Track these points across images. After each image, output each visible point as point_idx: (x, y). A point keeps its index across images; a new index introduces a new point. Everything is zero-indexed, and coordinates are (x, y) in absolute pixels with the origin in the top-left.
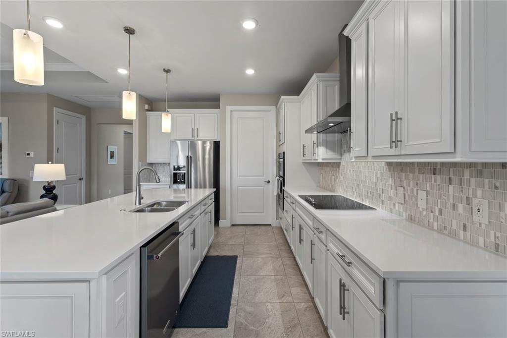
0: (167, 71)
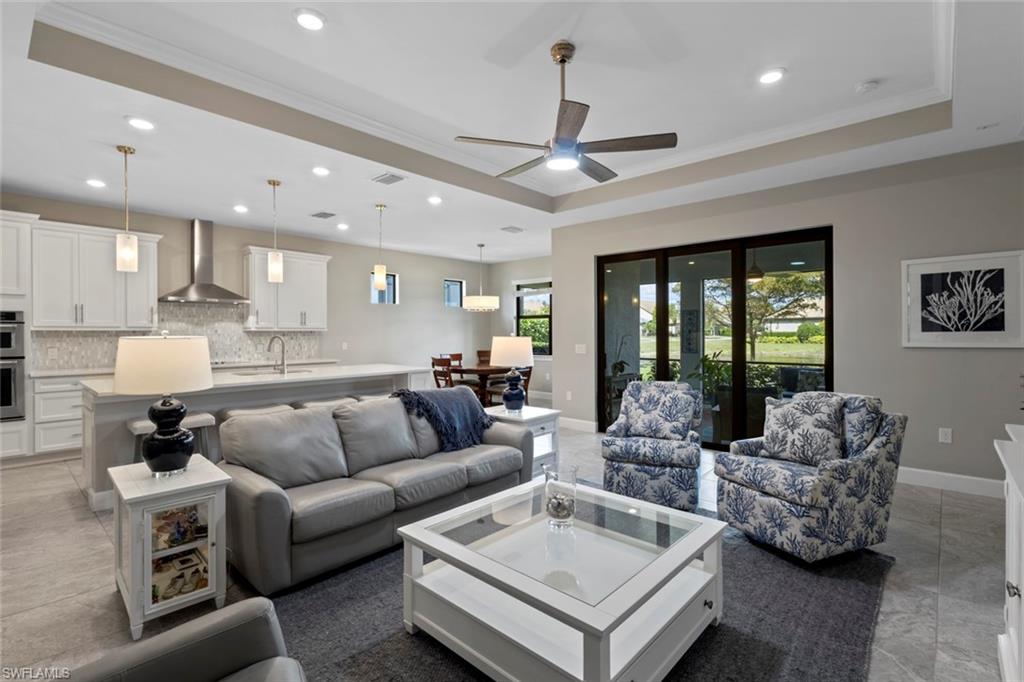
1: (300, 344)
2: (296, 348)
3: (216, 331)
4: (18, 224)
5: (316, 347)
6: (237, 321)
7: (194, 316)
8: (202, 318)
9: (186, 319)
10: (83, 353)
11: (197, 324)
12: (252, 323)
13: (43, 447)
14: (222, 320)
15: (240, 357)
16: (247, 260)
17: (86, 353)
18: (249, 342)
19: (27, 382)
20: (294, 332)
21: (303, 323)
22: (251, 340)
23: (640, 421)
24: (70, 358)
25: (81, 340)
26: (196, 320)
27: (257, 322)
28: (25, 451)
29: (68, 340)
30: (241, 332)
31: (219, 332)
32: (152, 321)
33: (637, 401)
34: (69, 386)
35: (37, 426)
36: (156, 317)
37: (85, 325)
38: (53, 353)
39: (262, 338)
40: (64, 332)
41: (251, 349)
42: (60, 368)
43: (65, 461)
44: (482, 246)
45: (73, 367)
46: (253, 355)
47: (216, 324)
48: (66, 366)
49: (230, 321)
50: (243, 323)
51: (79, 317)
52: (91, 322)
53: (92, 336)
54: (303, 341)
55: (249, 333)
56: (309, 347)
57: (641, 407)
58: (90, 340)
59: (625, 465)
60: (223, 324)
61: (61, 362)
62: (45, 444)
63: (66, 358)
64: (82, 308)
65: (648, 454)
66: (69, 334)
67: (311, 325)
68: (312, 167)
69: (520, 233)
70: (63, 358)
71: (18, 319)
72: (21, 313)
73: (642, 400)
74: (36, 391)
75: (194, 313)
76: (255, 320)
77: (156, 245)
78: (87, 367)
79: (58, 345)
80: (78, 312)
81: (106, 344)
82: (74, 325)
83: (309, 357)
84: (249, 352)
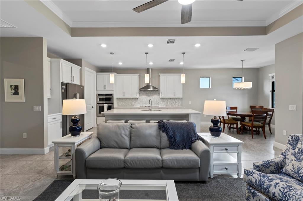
0: (112, 54)
1: (175, 102)
2: (174, 103)
5: (180, 103)
6: (157, 95)
9: (146, 95)
10: (126, 103)
11: (148, 96)
15: (159, 105)
18: (161, 101)
21: (175, 95)
23: (290, 164)
24: (124, 104)
25: (126, 100)
26: (148, 95)
30: (159, 98)
32: (137, 96)
33: (294, 149)
36: (138, 94)
38: (121, 103)
39: (164, 100)
42: (123, 106)
45: (124, 106)
46: (161, 105)
52: (126, 96)
54: (177, 101)
55: (162, 98)
56: (178, 103)
57: (294, 154)
58: (127, 100)
59: (259, 194)
64: (124, 93)
65: (276, 194)
67: (177, 96)
68: (147, 45)
69: (256, 51)
71: (112, 95)
72: (113, 94)
73: (297, 150)
76: (161, 95)
77: (138, 76)
78: (127, 106)
79: (122, 101)
83: (178, 106)
84: (161, 104)
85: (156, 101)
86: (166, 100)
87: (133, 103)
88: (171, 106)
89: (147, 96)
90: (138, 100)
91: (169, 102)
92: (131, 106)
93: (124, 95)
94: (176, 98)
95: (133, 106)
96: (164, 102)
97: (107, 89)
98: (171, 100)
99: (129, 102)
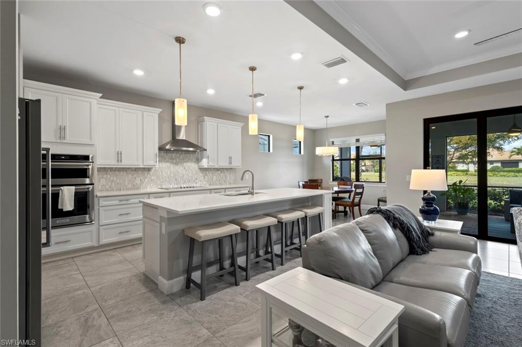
1: (225, 176)
2: (224, 178)
3: (185, 168)
4: (90, 100)
5: (233, 178)
6: (195, 162)
7: (174, 159)
8: (178, 160)
9: (170, 161)
10: (118, 181)
11: (175, 164)
12: (205, 163)
13: (104, 241)
14: (187, 162)
15: (196, 183)
16: (202, 125)
17: (120, 181)
18: (201, 175)
19: (96, 200)
20: (223, 168)
21: (230, 163)
22: (202, 173)
24: (112, 184)
25: (117, 173)
27: (208, 163)
28: (95, 244)
29: (110, 173)
30: (197, 168)
31: (186, 169)
32: (156, 162)
34: (116, 202)
35: (100, 227)
36: (157, 159)
37: (122, 164)
38: (103, 181)
39: (207, 172)
40: (109, 168)
41: (202, 179)
42: (107, 190)
43: (114, 249)
44: (328, 116)
45: (113, 191)
47: (185, 164)
48: (110, 189)
49: (191, 162)
50: (198, 163)
51: (120, 159)
52: (126, 162)
53: (123, 171)
54: (227, 174)
55: (203, 170)
56: (230, 179)
58: (122, 173)
60: (188, 164)
61: (107, 187)
62: (104, 239)
63: (110, 184)
64: (121, 154)
66: (111, 169)
70: (108, 184)
74: (100, 205)
75: (174, 157)
76: (207, 161)
77: (158, 116)
78: (120, 190)
79: (105, 176)
80: (119, 155)
81: (130, 176)
82: (117, 164)
83: (230, 183)
84: (201, 181)
85: (190, 175)
86: (209, 173)
87: (138, 181)
88: (219, 185)
89: (172, 163)
90: (151, 173)
91: (215, 177)
92: (131, 189)
93: (119, 160)
94: (226, 168)
95: (138, 188)
96: (206, 177)
97: (69, 139)
98: (219, 172)
99: (127, 178)
